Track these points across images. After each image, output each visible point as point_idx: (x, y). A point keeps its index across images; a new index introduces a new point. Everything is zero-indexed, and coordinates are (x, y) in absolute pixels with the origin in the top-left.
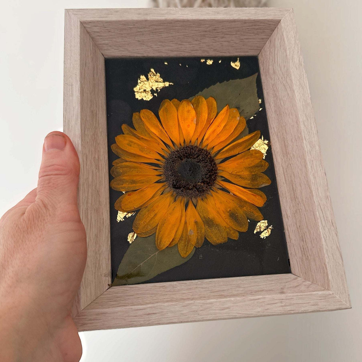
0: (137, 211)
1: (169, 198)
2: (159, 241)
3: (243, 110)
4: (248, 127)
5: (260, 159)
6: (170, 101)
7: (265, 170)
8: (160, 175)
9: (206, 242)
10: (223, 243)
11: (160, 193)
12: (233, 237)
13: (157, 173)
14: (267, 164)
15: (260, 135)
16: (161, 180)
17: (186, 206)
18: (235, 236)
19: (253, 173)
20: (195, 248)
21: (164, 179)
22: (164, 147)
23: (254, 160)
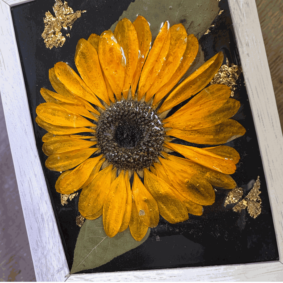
0: (80, 191)
1: (110, 174)
2: (107, 226)
3: (192, 22)
4: (203, 50)
5: (226, 99)
6: (87, 40)
7: (235, 113)
8: (94, 146)
9: (162, 221)
10: (183, 222)
11: (98, 168)
12: (196, 213)
13: (91, 144)
14: (238, 104)
15: (223, 59)
16: (97, 153)
17: (132, 181)
18: (198, 212)
19: (217, 123)
20: (150, 229)
21: (100, 151)
22: (92, 109)
23: (215, 102)
